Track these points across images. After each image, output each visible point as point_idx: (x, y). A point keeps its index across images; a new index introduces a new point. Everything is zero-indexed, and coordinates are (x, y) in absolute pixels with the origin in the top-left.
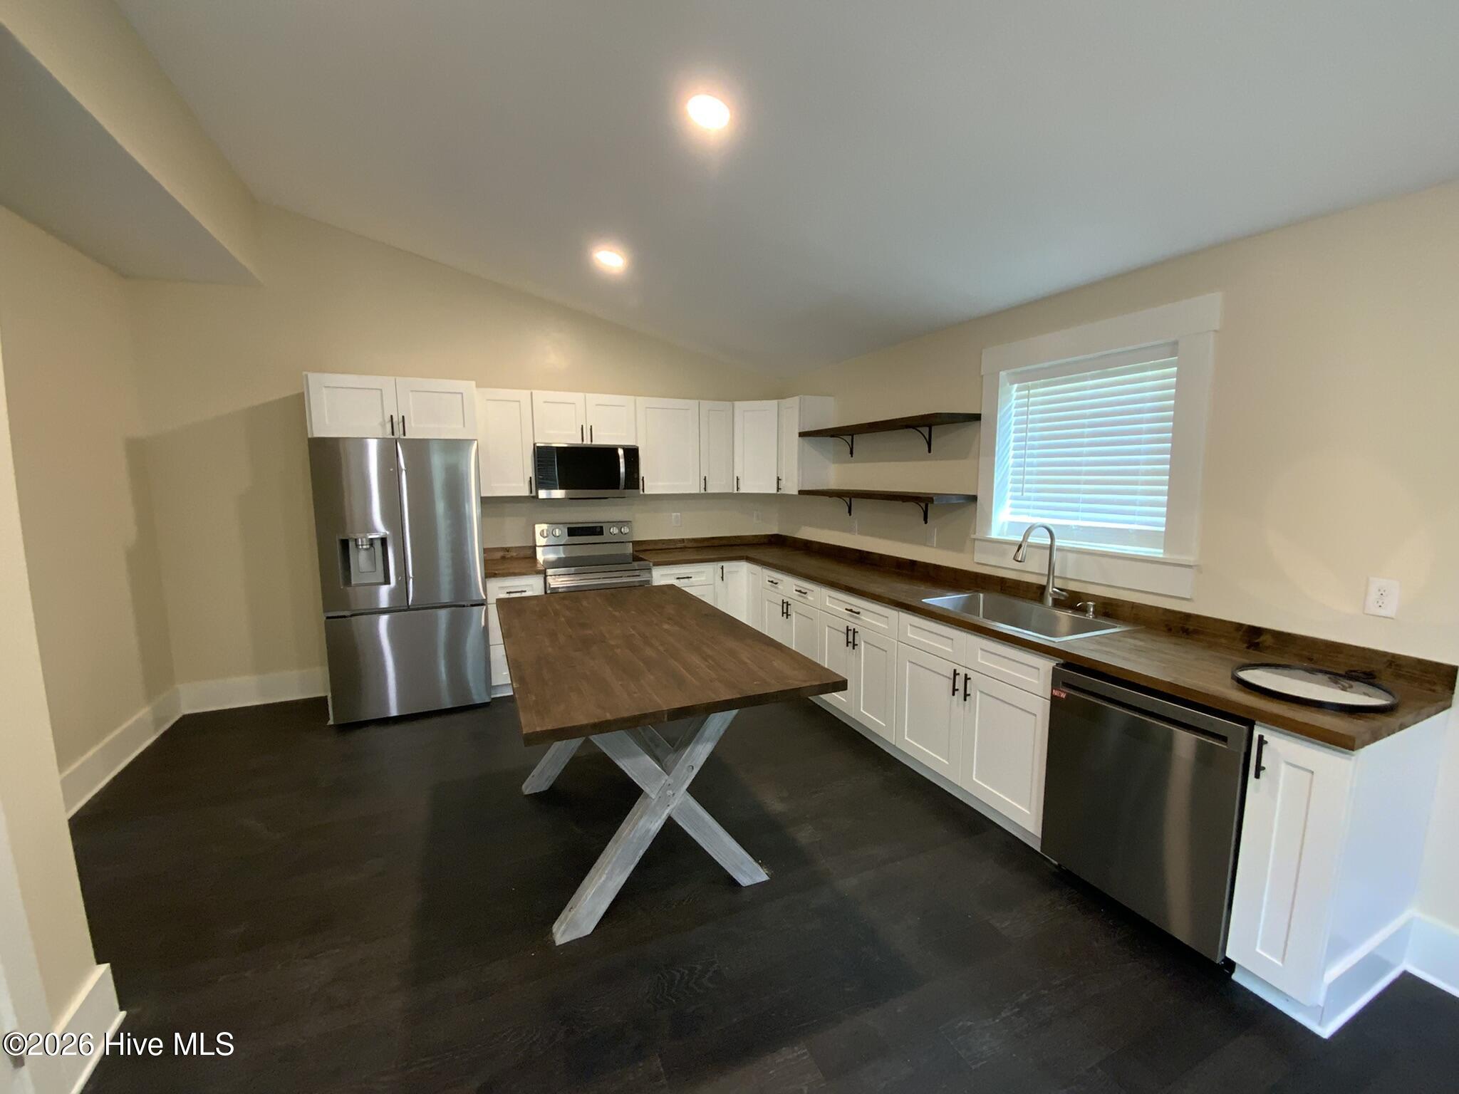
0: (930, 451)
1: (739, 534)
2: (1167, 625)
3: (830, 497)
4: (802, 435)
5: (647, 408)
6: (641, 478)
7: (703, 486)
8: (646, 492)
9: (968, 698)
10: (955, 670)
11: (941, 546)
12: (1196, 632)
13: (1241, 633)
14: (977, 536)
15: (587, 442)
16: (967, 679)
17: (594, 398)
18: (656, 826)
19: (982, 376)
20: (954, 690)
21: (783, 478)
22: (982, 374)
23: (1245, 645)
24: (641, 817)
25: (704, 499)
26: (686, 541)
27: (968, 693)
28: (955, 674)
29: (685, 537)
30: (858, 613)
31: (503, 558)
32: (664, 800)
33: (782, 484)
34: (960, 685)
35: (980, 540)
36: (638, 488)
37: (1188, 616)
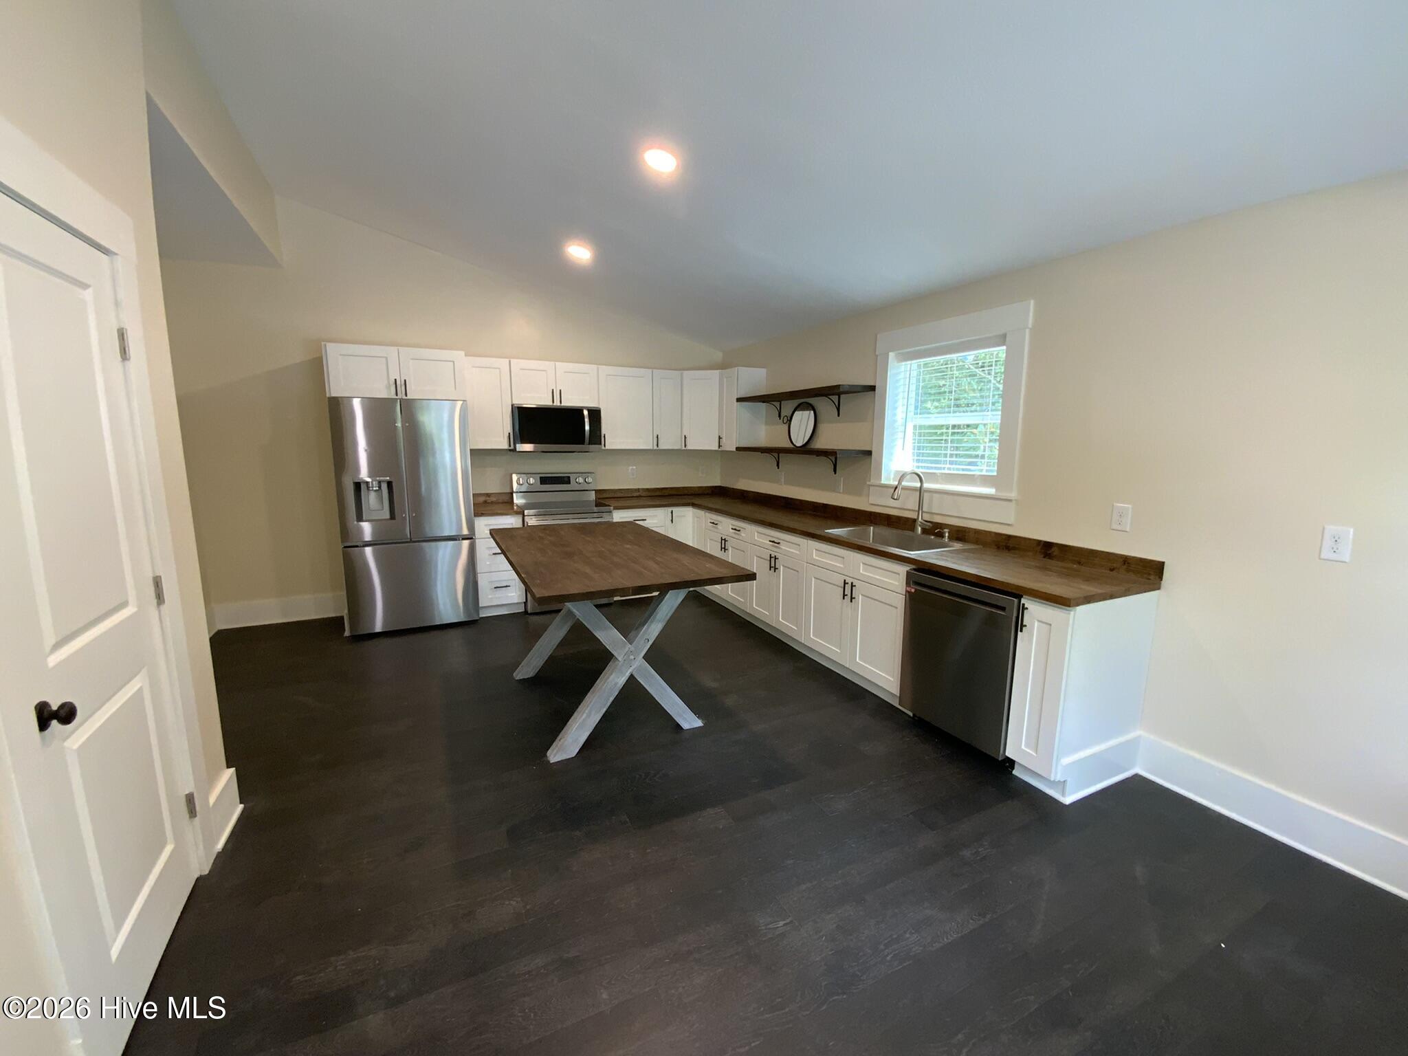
0: (839, 415)
1: (686, 486)
2: (997, 545)
3: (762, 453)
4: (739, 400)
5: (607, 375)
6: (603, 435)
7: (655, 443)
8: (607, 447)
9: (853, 600)
10: (845, 581)
11: (846, 491)
12: (1014, 548)
13: (1040, 547)
14: (873, 481)
15: (557, 403)
16: (852, 586)
17: (562, 366)
18: (622, 680)
19: (877, 355)
20: (844, 595)
21: (724, 437)
22: (877, 353)
23: (1042, 556)
24: (611, 674)
25: (657, 454)
26: (641, 491)
27: (853, 596)
28: (845, 583)
29: (640, 487)
30: (779, 543)
31: (485, 502)
32: (629, 663)
33: (724, 441)
34: (848, 591)
35: (874, 486)
36: (601, 444)
37: (1009, 537)
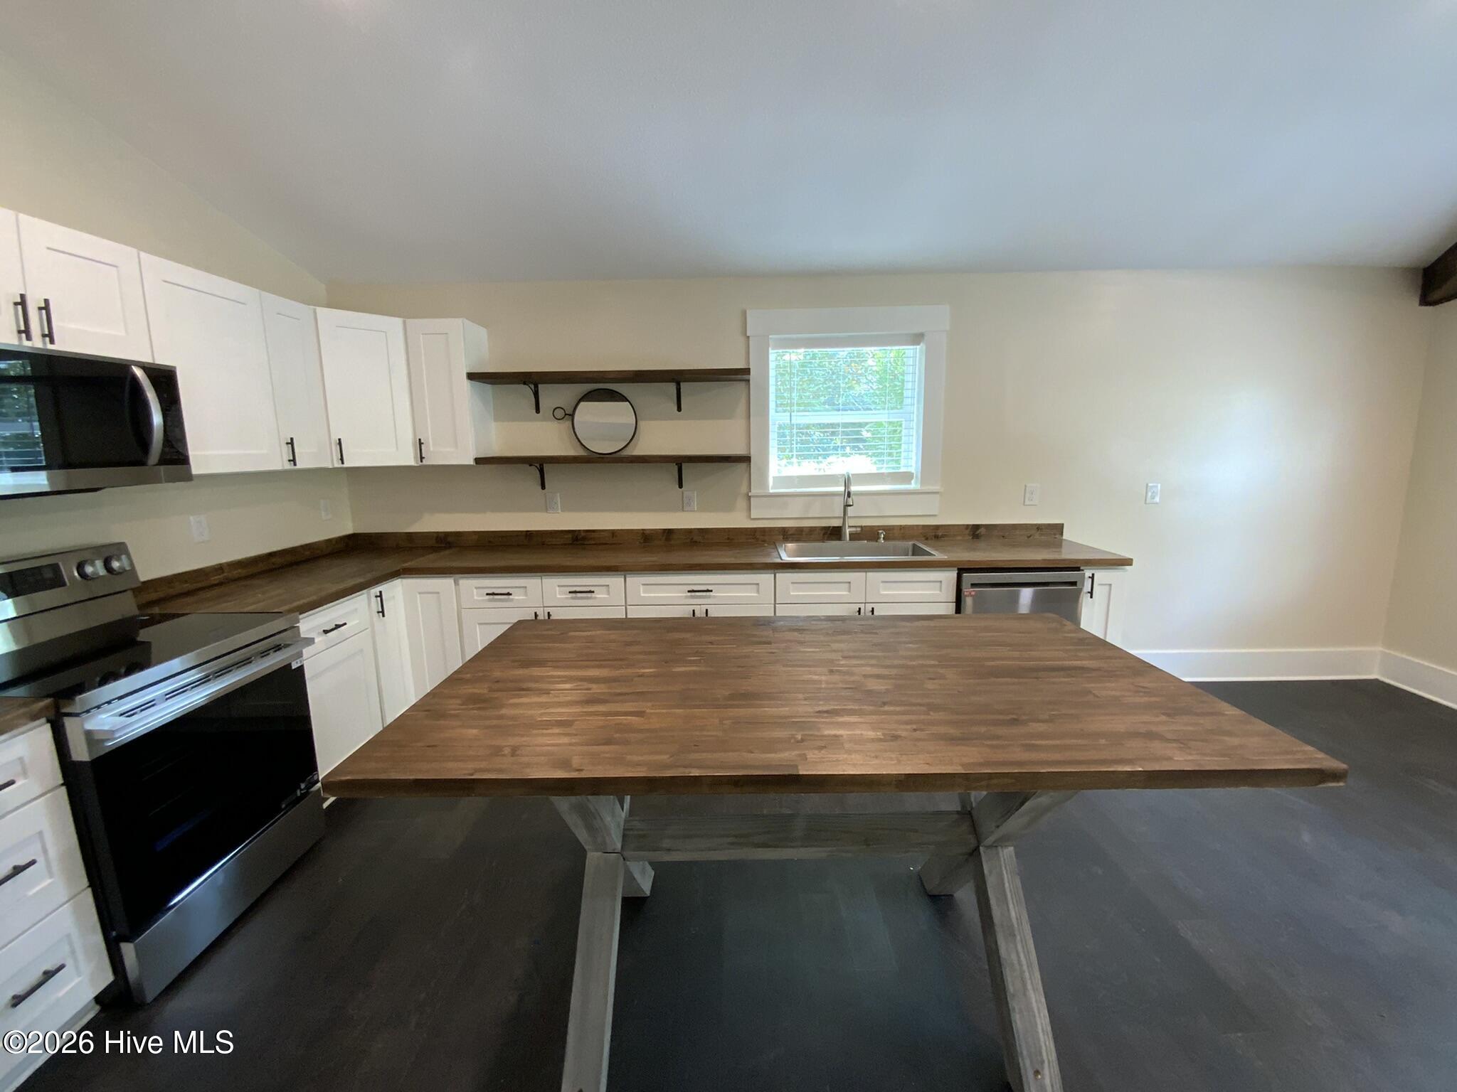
0: (679, 409)
2: (925, 536)
4: (471, 376)
7: (288, 456)
10: (858, 609)
11: (702, 509)
12: (943, 536)
13: (969, 530)
14: (751, 492)
15: (37, 340)
16: (873, 612)
17: (39, 230)
19: (748, 337)
21: (428, 440)
22: (749, 335)
23: (971, 538)
28: (860, 612)
30: (709, 590)
35: (756, 496)
37: (937, 527)
